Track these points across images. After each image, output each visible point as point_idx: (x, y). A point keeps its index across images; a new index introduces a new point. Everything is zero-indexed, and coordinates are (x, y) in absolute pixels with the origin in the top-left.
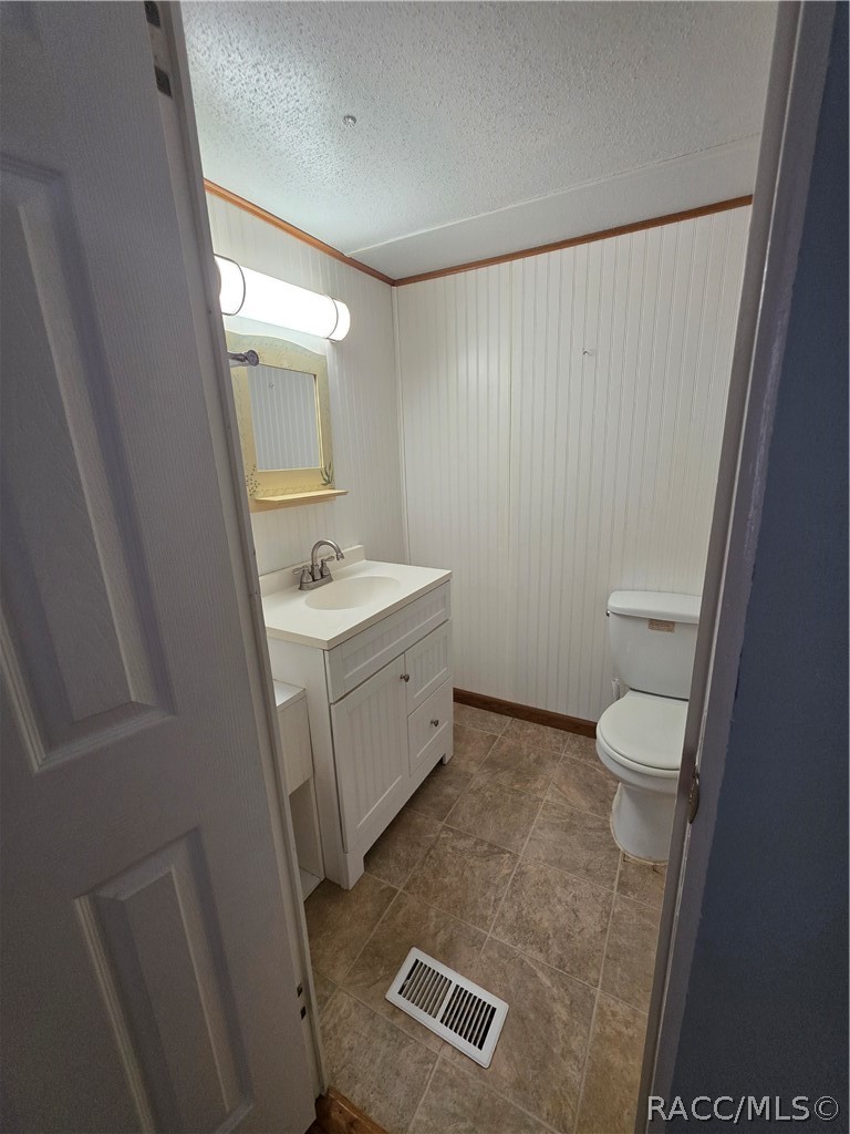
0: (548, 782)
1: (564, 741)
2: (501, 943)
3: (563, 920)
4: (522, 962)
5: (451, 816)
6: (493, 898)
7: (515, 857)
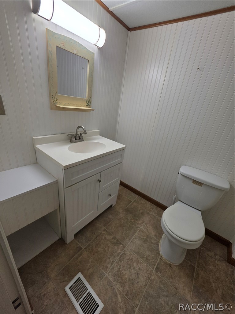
0: (143, 222)
1: (153, 208)
2: (109, 279)
3: (133, 276)
4: (114, 289)
5: (108, 225)
6: (112, 261)
7: (124, 247)
